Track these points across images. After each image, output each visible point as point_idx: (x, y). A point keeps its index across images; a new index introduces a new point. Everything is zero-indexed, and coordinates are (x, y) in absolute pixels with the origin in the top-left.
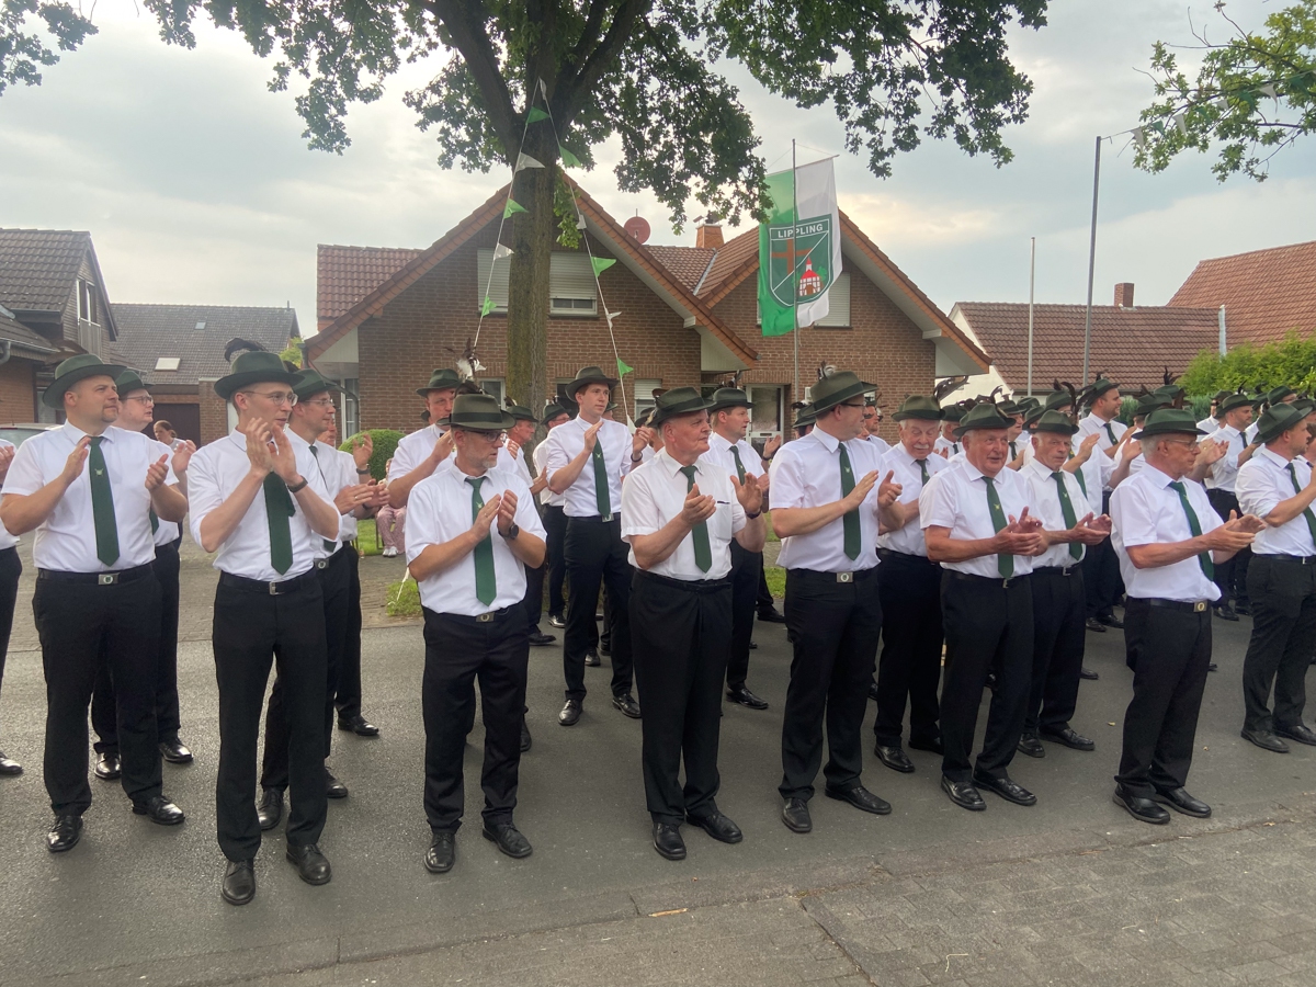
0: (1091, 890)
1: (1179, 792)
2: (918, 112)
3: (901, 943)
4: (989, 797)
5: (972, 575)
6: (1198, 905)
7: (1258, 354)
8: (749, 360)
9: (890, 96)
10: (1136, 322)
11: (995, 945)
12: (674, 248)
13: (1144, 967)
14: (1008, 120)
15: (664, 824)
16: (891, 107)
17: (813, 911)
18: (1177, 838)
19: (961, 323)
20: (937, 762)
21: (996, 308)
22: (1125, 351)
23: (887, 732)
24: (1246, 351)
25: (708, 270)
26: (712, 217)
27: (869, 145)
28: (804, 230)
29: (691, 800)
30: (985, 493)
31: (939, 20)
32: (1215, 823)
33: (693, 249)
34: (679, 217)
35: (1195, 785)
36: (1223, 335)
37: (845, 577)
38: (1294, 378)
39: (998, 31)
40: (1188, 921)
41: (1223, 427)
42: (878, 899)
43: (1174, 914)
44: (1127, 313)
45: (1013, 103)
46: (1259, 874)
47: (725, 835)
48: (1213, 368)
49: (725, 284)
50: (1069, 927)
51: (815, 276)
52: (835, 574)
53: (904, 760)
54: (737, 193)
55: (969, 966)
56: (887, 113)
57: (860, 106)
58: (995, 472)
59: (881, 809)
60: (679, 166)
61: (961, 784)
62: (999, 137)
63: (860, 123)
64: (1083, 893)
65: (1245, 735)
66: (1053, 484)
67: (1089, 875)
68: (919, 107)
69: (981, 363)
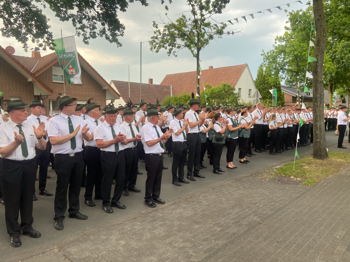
0: (137, 227)
1: (158, 199)
2: (96, 28)
3: (87, 254)
4: (114, 209)
5: (108, 152)
6: (161, 225)
7: (178, 97)
8: (51, 92)
9: (88, 23)
10: (154, 88)
11: (113, 248)
12: (24, 57)
13: (149, 244)
14: (119, 35)
15: (14, 237)
16: (88, 26)
17: (63, 252)
18: (157, 210)
19: (113, 86)
20: (101, 202)
21: (121, 82)
22: (151, 95)
23: (88, 196)
24: (176, 96)
25: (36, 65)
26: (37, 49)
27: (83, 35)
28: (67, 55)
29: (23, 227)
30: (111, 130)
31: (100, 5)
32: (166, 205)
33: (31, 58)
34: (25, 46)
35: (162, 196)
36: (171, 92)
37: (72, 155)
38: (185, 102)
39: (115, 11)
40: (159, 230)
41: (169, 113)
42: (82, 244)
43: (156, 229)
44: (152, 86)
45: (120, 31)
46: (174, 215)
47: (35, 236)
48: (169, 100)
49: (41, 69)
50: (132, 238)
51: (73, 69)
52: (69, 154)
53: (93, 203)
54: (44, 41)
55: (106, 255)
56: (88, 27)
57: (80, 24)
58: (113, 124)
59: (85, 218)
60: (24, 31)
61: (107, 207)
62: (117, 39)
63: (80, 28)
64: (136, 228)
65: (173, 183)
66: (129, 127)
67: (137, 223)
68: (96, 27)
69: (118, 97)
